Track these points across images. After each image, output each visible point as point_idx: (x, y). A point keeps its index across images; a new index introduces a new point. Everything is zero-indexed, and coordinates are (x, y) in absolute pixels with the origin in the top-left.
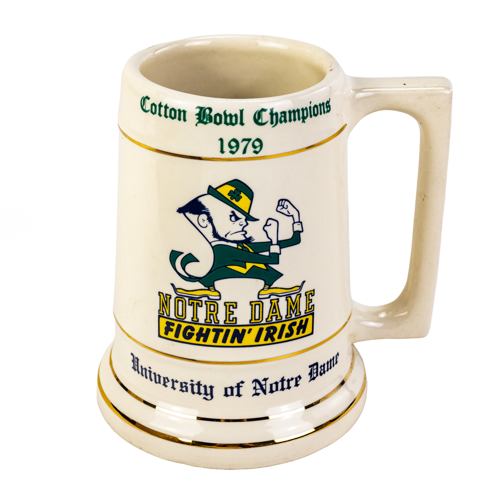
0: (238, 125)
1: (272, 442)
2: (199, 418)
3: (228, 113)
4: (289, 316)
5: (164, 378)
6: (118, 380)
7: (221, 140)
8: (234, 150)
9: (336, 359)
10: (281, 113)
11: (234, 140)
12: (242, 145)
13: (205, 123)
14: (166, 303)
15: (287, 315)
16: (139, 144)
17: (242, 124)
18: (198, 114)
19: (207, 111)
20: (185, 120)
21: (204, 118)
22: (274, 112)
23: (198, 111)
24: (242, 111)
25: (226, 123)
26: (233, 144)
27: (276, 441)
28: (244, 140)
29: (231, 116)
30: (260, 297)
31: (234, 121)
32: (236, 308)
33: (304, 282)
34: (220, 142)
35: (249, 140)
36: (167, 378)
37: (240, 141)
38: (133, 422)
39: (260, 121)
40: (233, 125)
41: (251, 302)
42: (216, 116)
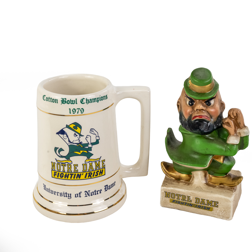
0: (75, 104)
1: (93, 213)
2: (68, 205)
3: (72, 100)
4: (96, 169)
5: (54, 192)
6: (40, 194)
7: (70, 109)
8: (74, 112)
9: (115, 184)
10: (90, 100)
11: (74, 109)
12: (77, 111)
13: (64, 104)
14: (54, 165)
15: (96, 168)
16: (43, 111)
17: (76, 103)
18: (62, 101)
19: (65, 100)
20: (57, 103)
21: (64, 102)
22: (87, 99)
23: (61, 99)
24: (76, 99)
25: (71, 103)
26: (74, 110)
27: (95, 212)
28: (77, 109)
29: (73, 101)
30: (86, 162)
31: (74, 103)
32: (78, 166)
33: (101, 157)
34: (69, 110)
35: (79, 109)
36: (55, 192)
37: (76, 109)
38: (45, 208)
39: (83, 102)
40: (74, 104)
41: (83, 164)
42: (67, 101)
